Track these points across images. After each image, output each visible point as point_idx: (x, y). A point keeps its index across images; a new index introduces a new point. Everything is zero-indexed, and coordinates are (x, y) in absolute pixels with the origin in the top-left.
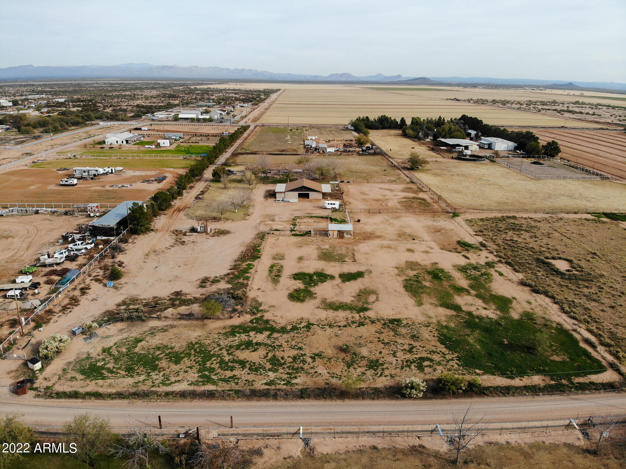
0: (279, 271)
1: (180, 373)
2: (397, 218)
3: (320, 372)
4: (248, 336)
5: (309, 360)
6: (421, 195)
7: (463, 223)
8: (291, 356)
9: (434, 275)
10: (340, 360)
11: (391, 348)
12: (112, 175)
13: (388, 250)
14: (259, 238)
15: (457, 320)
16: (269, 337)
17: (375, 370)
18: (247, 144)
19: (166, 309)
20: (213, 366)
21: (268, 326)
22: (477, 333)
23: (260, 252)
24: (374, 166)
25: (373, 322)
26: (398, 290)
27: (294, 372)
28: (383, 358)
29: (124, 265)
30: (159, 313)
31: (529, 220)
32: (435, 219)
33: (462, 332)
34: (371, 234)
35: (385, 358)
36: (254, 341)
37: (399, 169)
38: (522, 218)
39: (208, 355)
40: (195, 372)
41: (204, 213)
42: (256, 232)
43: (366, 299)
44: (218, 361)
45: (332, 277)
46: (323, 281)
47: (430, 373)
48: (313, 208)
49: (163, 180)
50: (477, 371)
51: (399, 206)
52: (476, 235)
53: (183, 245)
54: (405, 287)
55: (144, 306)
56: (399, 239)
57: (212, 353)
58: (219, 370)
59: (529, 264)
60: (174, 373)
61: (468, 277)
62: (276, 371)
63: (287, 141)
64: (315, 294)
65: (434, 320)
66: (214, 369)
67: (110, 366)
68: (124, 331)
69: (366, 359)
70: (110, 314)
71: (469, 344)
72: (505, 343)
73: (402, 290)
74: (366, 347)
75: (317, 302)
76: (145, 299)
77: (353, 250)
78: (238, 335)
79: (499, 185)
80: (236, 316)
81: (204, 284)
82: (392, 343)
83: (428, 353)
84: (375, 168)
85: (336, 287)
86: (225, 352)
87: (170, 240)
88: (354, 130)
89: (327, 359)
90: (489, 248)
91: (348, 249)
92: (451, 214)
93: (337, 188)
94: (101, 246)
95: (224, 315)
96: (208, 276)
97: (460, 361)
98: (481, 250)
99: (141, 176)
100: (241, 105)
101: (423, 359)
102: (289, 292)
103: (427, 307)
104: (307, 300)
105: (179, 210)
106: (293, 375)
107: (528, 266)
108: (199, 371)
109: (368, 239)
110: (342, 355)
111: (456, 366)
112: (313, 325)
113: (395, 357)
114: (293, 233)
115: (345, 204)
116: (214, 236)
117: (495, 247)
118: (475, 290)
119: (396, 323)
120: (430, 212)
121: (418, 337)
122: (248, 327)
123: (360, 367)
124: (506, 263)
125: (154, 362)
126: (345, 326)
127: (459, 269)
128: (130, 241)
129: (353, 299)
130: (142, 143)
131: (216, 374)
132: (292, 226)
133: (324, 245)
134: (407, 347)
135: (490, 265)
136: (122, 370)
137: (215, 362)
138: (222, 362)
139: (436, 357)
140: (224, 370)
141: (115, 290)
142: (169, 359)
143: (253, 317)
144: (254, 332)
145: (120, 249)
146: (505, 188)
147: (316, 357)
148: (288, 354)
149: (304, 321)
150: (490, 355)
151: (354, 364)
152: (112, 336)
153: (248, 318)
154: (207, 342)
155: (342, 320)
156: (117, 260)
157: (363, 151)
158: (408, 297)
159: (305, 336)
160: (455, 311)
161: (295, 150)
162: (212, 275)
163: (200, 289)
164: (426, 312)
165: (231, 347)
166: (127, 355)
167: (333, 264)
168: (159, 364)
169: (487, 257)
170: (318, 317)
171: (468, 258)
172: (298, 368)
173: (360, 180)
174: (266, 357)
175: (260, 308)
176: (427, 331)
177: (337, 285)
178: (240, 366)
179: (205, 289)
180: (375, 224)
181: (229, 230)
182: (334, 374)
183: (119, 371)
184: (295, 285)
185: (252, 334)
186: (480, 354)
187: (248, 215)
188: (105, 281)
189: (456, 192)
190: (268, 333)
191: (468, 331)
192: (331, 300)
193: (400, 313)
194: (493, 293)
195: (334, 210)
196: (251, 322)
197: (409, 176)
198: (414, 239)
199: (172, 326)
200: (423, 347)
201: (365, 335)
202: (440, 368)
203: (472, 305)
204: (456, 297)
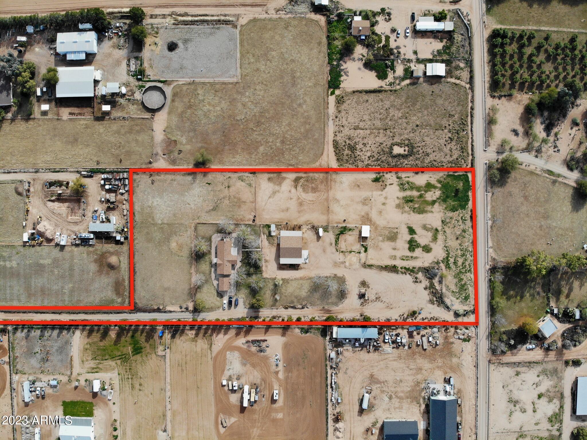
0: (407, 257)
5: (462, 247)
6: (289, 176)
15: (441, 204)
17: (466, 231)
20: (464, 270)
21: (446, 258)
22: (449, 201)
23: (388, 266)
25: (444, 229)
26: (423, 217)
27: (467, 250)
30: (439, 291)
33: (448, 204)
35: (461, 228)
36: (454, 261)
42: (362, 269)
45: (412, 238)
46: (416, 241)
48: (321, 241)
50: (467, 207)
54: (419, 213)
55: (434, 296)
64: (426, 244)
65: (442, 210)
69: (461, 233)
71: (454, 205)
72: (454, 194)
73: (422, 215)
74: (456, 232)
76: (430, 298)
77: (384, 227)
78: (451, 266)
80: (442, 268)
81: (418, 282)
82: (454, 225)
83: (459, 217)
85: (421, 237)
86: (459, 268)
89: (462, 242)
91: (383, 230)
96: (412, 281)
98: (383, 176)
101: (462, 219)
102: (425, 253)
103: (433, 210)
104: (431, 247)
108: (466, 273)
112: (445, 246)
116: (369, 287)
119: (444, 222)
124: (398, 172)
125: (462, 285)
128: (377, 320)
129: (429, 233)
133: (378, 239)
134: (456, 221)
135: (399, 179)
138: (463, 268)
139: (461, 215)
140: (466, 267)
144: (449, 262)
148: (459, 252)
149: (444, 248)
150: (460, 201)
151: (464, 236)
153: (442, 265)
154: (454, 274)
155: (443, 237)
158: (427, 215)
159: (451, 248)
160: (436, 203)
164: (437, 212)
166: (460, 293)
167: (400, 237)
170: (442, 244)
171: (392, 184)
175: (436, 261)
177: (419, 237)
179: (423, 281)
181: (359, 282)
184: (419, 251)
188: (417, 315)
190: (449, 258)
192: (431, 240)
193: (438, 220)
196: (444, 263)
199: (446, 285)
201: (450, 232)
202: (466, 216)
203: (432, 196)
204: (426, 199)
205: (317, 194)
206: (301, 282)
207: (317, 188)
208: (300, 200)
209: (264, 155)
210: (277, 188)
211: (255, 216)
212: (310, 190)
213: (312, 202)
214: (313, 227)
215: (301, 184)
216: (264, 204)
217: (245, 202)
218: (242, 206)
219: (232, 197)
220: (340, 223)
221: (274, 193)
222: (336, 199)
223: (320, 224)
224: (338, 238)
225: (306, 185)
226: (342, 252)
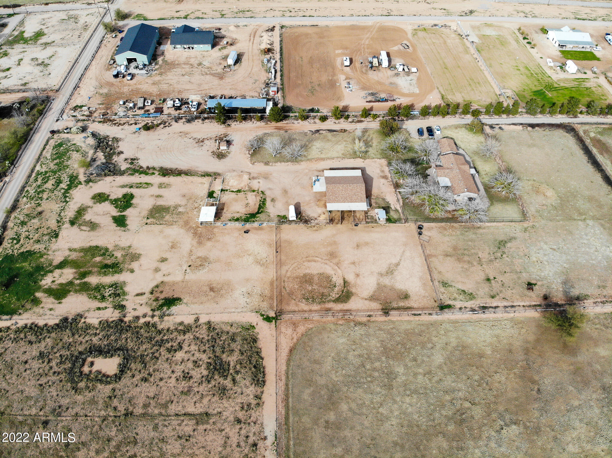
0: (138, 187)
5: (36, 202)
9: (111, 266)
11: (31, 230)
15: (46, 263)
16: (62, 188)
22: (30, 269)
25: (58, 226)
26: (91, 242)
29: (166, 127)
30: (100, 151)
33: (33, 263)
35: (26, 228)
36: (60, 185)
43: (85, 225)
45: (121, 211)
46: (116, 207)
47: (8, 241)
49: (380, 101)
54: (97, 247)
61: (100, 285)
64: (99, 204)
65: (50, 253)
69: (29, 221)
71: (22, 262)
72: (16, 279)
73: (93, 244)
74: (38, 222)
75: (89, 204)
76: (118, 144)
77: (172, 225)
80: (86, 175)
81: (129, 160)
82: (36, 231)
83: (20, 244)
85: (105, 213)
89: (34, 208)
91: (175, 222)
97: (10, 254)
101: (19, 241)
102: (107, 193)
103: (67, 253)
104: (92, 201)
106: (28, 198)
108: (46, 172)
109: (194, 236)
110: (35, 213)
111: (7, 252)
112: (67, 203)
116: (212, 152)
119: (54, 236)
124: (119, 320)
126: (59, 215)
128: (207, 121)
129: (87, 219)
133: (185, 209)
134: (31, 237)
135: (120, 307)
138: (49, 177)
139: (17, 247)
141: (132, 132)
144: (68, 183)
145: (191, 121)
148: (45, 196)
149: (71, 200)
153: (83, 180)
155: (66, 214)
158: (82, 245)
159: (57, 200)
160: (56, 265)
162: (141, 161)
163: (124, 159)
164: (60, 250)
167: (146, 213)
170: (72, 205)
175: (91, 183)
177: (108, 214)
179: (122, 161)
184: (115, 195)
186: (12, 265)
190: (66, 188)
192: (89, 210)
193: (63, 238)
194: (71, 293)
196: (79, 181)
198: (190, 267)
200: (27, 243)
201: (48, 223)
202: (10, 245)
203: (60, 276)
204: (74, 270)
205: (301, 272)
206: (323, 156)
207: (301, 282)
208: (335, 261)
209: (430, 345)
210: (386, 281)
211: (420, 234)
212: (316, 278)
213: (310, 258)
214: (306, 222)
215: (336, 289)
216: (408, 254)
217: (447, 255)
218: (450, 250)
219: (475, 263)
220: (256, 229)
221: (390, 272)
222: (262, 265)
223: (293, 225)
224: (259, 209)
225: (325, 287)
226: (254, 191)
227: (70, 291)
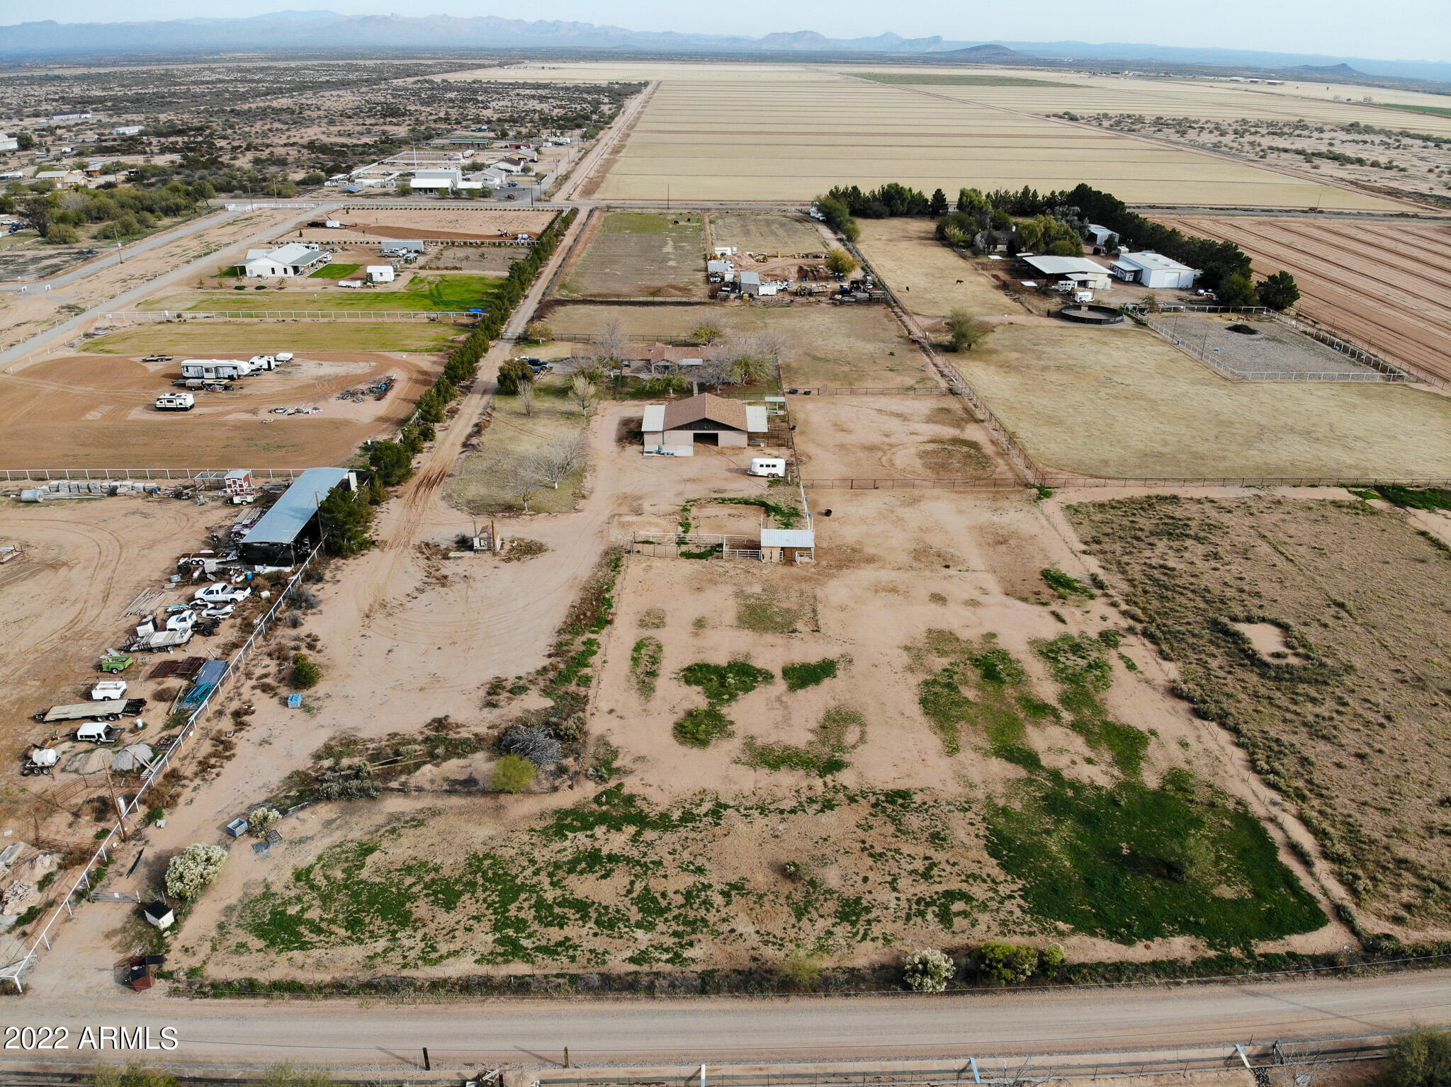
0: (654, 660)
1: (457, 933)
2: (914, 501)
3: (740, 929)
4: (592, 836)
5: (718, 900)
6: (973, 433)
7: (1059, 518)
8: (682, 890)
9: (987, 669)
10: (782, 901)
11: (887, 868)
12: (269, 375)
13: (892, 597)
14: (608, 565)
15: (1027, 793)
16: (635, 839)
17: (853, 924)
18: (572, 270)
19: (418, 766)
20: (522, 915)
21: (632, 810)
22: (1067, 828)
23: (610, 606)
24: (867, 339)
25: (852, 799)
26: (907, 713)
27: (689, 929)
28: (870, 892)
29: (319, 645)
30: (403, 778)
31: (1207, 506)
32: (999, 504)
33: (1037, 823)
34: (854, 550)
35: (875, 894)
36: (605, 851)
37: (924, 349)
38: (1191, 499)
39: (511, 887)
40: (488, 929)
41: (484, 491)
42: (603, 548)
43: (839, 738)
44: (533, 902)
45: (768, 677)
46: (747, 689)
47: (963, 932)
48: (729, 474)
49: (386, 391)
50: (1061, 925)
51: (918, 463)
52: (1084, 552)
53: (443, 585)
54: (923, 702)
55: (373, 758)
56: (914, 564)
57: (518, 881)
58: (536, 926)
59: (1194, 635)
60: (444, 932)
61: (1061, 675)
62: (650, 927)
63: (665, 259)
64: (732, 723)
65: (980, 794)
66: (524, 921)
67: (314, 914)
68: (334, 826)
69: (835, 896)
70: (302, 782)
71: (1048, 855)
72: (1125, 851)
73: (915, 710)
74: (835, 866)
75: (733, 746)
76: (372, 740)
77: (815, 597)
78: (570, 835)
79: (1150, 400)
80: (565, 786)
81: (496, 697)
82: (889, 854)
83: (962, 881)
84: (869, 347)
85: (777, 705)
86: (546, 882)
87: (413, 571)
88: (823, 221)
89: (754, 898)
90: (1111, 592)
91: (802, 594)
92: (1035, 491)
93: (781, 413)
94: (265, 594)
95: (539, 782)
96: (503, 676)
97: (1026, 901)
98: (1092, 597)
99: (336, 377)
100: (555, 139)
101: (951, 896)
102: (675, 718)
103: (966, 756)
104: (714, 742)
105: (429, 483)
106: (686, 939)
107: (1191, 640)
108: (496, 928)
109: (848, 567)
110: (786, 887)
111: (1018, 913)
112: (726, 807)
113: (895, 889)
114: (684, 548)
115: (799, 462)
116: (509, 560)
117: (1125, 587)
118: (1073, 710)
119: (900, 801)
120: (987, 485)
121: (944, 839)
122: (592, 813)
123: (822, 916)
124: (1145, 634)
125: (403, 905)
126: (793, 811)
127: (1042, 653)
128: (328, 575)
129: (811, 737)
130: (330, 272)
131: (530, 936)
132: (681, 529)
133: (750, 584)
134: (919, 865)
135: (1108, 639)
136: (340, 926)
137: (526, 905)
138: (540, 905)
139: (979, 891)
140: (546, 926)
141: (305, 716)
142: (432, 898)
143: (601, 788)
144: (604, 828)
145: (306, 601)
146: (1162, 409)
147: (733, 893)
148: (675, 883)
149: (708, 798)
150: (1090, 883)
151: (810, 909)
152: (312, 838)
153: (589, 789)
154: (508, 853)
155: (787, 794)
156: (302, 631)
157: (843, 292)
158: (927, 731)
159: (710, 838)
160: (1025, 767)
161: (685, 290)
162: (510, 674)
163: (486, 710)
164: (964, 771)
165: (557, 866)
166: (346, 887)
167: (769, 638)
168: (414, 910)
169: (1104, 618)
170: (736, 788)
171: (1063, 621)
172: (695, 921)
173: (833, 385)
174: (629, 892)
175: (616, 764)
176: (964, 823)
177: (779, 699)
178: (578, 916)
179: (497, 712)
180: (864, 521)
181: (543, 541)
182: (769, 934)
183: (334, 928)
184: (686, 698)
185: (599, 831)
186: (1070, 881)
187: (584, 497)
188: (284, 691)
189: (1052, 421)
190: (632, 829)
191: (1048, 822)
192: (765, 741)
193: (909, 776)
194: (1110, 718)
195: (774, 481)
196: (597, 800)
197: (946, 371)
198: (947, 567)
199: (435, 813)
200: (954, 864)
201: (835, 834)
202: (984, 918)
203: (1061, 751)
204: (1030, 729)
213: (886, 464)
227: (1106, 724)
